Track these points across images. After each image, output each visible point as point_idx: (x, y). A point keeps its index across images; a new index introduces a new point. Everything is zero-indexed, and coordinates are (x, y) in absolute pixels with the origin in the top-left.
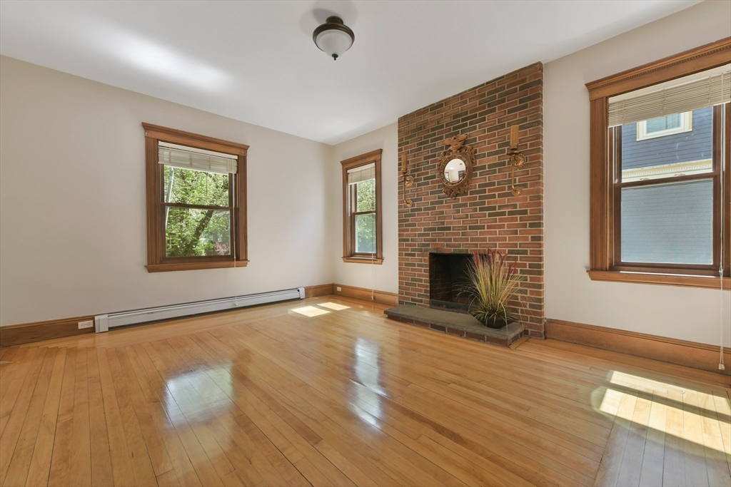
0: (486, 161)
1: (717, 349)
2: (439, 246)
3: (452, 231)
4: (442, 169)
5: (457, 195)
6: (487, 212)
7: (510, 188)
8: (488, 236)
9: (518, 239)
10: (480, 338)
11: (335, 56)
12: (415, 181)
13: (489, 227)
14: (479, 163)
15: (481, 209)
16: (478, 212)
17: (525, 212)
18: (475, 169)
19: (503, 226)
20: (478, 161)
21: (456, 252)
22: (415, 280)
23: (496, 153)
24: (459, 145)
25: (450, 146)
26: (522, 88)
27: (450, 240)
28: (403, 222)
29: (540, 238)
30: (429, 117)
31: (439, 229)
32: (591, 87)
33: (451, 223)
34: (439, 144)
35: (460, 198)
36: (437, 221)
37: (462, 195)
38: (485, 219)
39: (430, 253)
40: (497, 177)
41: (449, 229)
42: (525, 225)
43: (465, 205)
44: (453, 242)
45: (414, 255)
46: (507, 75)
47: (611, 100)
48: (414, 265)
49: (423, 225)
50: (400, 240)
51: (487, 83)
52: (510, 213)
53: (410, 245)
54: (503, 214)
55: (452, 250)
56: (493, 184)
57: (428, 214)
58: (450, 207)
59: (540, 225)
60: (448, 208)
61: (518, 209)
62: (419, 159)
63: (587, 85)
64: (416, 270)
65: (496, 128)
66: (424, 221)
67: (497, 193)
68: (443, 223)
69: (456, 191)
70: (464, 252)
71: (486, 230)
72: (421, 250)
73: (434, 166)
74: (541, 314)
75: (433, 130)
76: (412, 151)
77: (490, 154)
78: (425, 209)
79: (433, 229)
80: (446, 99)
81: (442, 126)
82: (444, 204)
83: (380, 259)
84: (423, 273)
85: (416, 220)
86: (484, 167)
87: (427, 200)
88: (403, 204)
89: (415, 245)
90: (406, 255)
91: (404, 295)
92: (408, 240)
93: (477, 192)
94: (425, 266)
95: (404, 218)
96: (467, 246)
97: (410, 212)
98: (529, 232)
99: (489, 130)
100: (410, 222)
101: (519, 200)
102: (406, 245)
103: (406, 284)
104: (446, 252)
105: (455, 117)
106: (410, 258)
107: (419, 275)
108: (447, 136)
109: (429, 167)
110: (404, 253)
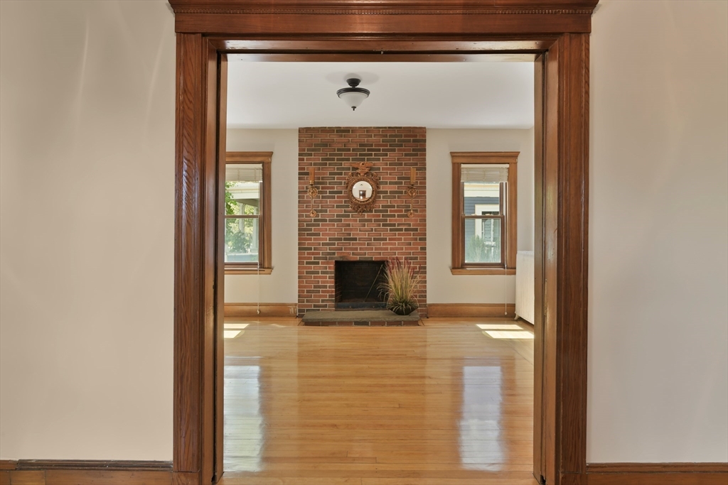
0: (388, 188)
1: (503, 305)
2: (345, 255)
3: (358, 242)
4: (349, 187)
5: (364, 211)
6: (389, 228)
7: (406, 211)
8: (389, 247)
9: (411, 249)
10: (398, 323)
11: (354, 108)
12: (320, 192)
13: (390, 239)
14: (382, 188)
15: (384, 225)
16: (381, 227)
17: (416, 230)
18: (379, 192)
19: (400, 239)
20: (381, 186)
21: (362, 260)
22: (319, 287)
23: (396, 183)
24: (367, 170)
25: (357, 169)
26: (414, 141)
27: (356, 249)
28: (305, 231)
29: (425, 249)
30: (335, 137)
31: (345, 239)
32: (454, 155)
33: (358, 234)
34: (345, 164)
35: (366, 214)
36: (343, 232)
37: (368, 212)
38: (387, 233)
39: (336, 262)
40: (396, 202)
41: (355, 239)
42: (416, 239)
43: (371, 221)
44: (359, 251)
45: (318, 263)
46: (405, 128)
47: (463, 166)
48: (318, 273)
49: (328, 235)
50: (300, 249)
51: (389, 128)
52: (406, 230)
53: (313, 254)
54: (401, 230)
55: (358, 258)
56: (394, 207)
57: (334, 225)
58: (356, 221)
59: (425, 239)
60: (354, 221)
61: (412, 227)
62: (324, 174)
63: (451, 153)
64: (320, 277)
65: (395, 164)
66: (328, 232)
67: (396, 214)
68: (350, 235)
69: (362, 207)
70: (370, 260)
71: (388, 241)
72: (326, 259)
73: (341, 183)
74: (425, 301)
75: (339, 150)
76: (315, 164)
77: (391, 183)
78: (330, 221)
79: (340, 239)
80: (354, 128)
81: (349, 150)
82: (351, 218)
83: (268, 268)
84: (328, 279)
85: (320, 230)
86: (386, 192)
87: (333, 212)
88: (304, 214)
89: (319, 254)
90: (307, 263)
91: (305, 303)
92: (311, 249)
93: (381, 211)
94: (331, 273)
95: (305, 227)
96: (372, 254)
97: (313, 222)
98: (419, 244)
99: (391, 164)
100: (313, 232)
101: (412, 221)
102: (308, 254)
103: (308, 292)
104: (352, 260)
105: (361, 145)
106: (313, 266)
107: (323, 282)
108: (353, 160)
109: (335, 183)
110: (305, 261)
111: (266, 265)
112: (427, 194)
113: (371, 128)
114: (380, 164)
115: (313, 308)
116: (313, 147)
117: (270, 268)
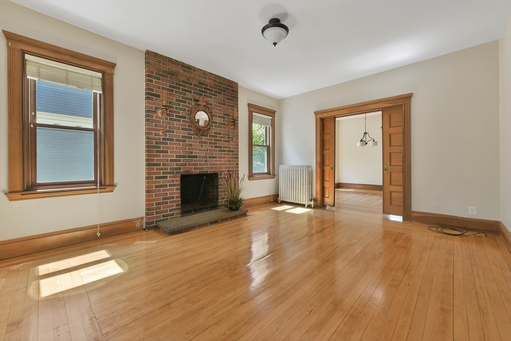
0: (218, 120)
2: (188, 169)
3: (198, 159)
4: (192, 113)
5: (203, 135)
6: (218, 149)
7: (228, 138)
8: (218, 163)
9: (231, 164)
12: (168, 115)
13: (219, 157)
14: (214, 119)
15: (215, 147)
16: (213, 148)
17: (233, 151)
18: (212, 122)
19: (225, 158)
21: (201, 173)
22: (168, 198)
23: (222, 117)
25: (198, 101)
26: (232, 90)
27: (197, 165)
28: (152, 148)
29: (238, 164)
30: (180, 70)
31: (189, 157)
32: (249, 105)
33: (198, 153)
34: (188, 95)
35: (204, 137)
36: (187, 150)
38: (217, 153)
39: (182, 176)
40: (223, 131)
41: (196, 157)
42: (233, 158)
43: (206, 143)
44: (199, 166)
45: (166, 177)
46: (227, 79)
47: (254, 113)
48: (166, 186)
50: (147, 165)
51: (218, 76)
52: (228, 151)
53: (162, 169)
54: (225, 151)
55: (198, 172)
56: (221, 134)
57: (180, 144)
58: (196, 142)
59: (238, 158)
60: (195, 142)
61: (231, 149)
62: (171, 99)
63: (248, 103)
64: (168, 190)
65: (222, 104)
66: (174, 151)
67: (222, 139)
68: (192, 153)
69: (201, 132)
70: (206, 173)
71: (217, 159)
72: (173, 173)
73: (185, 110)
76: (163, 89)
77: (219, 117)
78: (177, 140)
79: (185, 157)
80: (194, 67)
81: (191, 84)
82: (193, 139)
83: (110, 185)
84: (175, 191)
85: (168, 148)
86: (216, 123)
87: (179, 134)
88: (153, 132)
89: (167, 169)
90: (156, 178)
91: (155, 215)
92: (159, 165)
93: (213, 136)
94: (177, 185)
95: (154, 144)
96: (207, 168)
97: (161, 141)
98: (234, 161)
99: (219, 103)
100: (161, 149)
101: (231, 145)
102: (157, 169)
103: (157, 204)
104: (194, 173)
105: (200, 83)
106: (161, 180)
107: (170, 194)
108: (194, 93)
109: (181, 109)
110: (154, 176)
111: (108, 183)
112: (239, 128)
113: (206, 72)
114: (212, 101)
115: (162, 218)
116: (161, 73)
117: (113, 185)
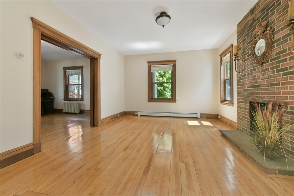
0: (281, 35)
2: (254, 98)
3: (260, 88)
4: (254, 49)
5: (262, 63)
6: (281, 73)
8: (282, 91)
11: (163, 26)
13: (282, 84)
14: (275, 38)
15: (277, 71)
16: (275, 73)
18: (273, 43)
19: (292, 83)
20: (275, 36)
22: (244, 117)
24: (263, 29)
27: (259, 93)
30: (249, 18)
31: (254, 86)
33: (260, 82)
34: (254, 32)
35: (265, 65)
36: (253, 81)
37: (266, 63)
38: (280, 78)
39: (250, 102)
40: (288, 45)
41: (259, 86)
43: (267, 69)
44: (261, 95)
45: (243, 102)
48: (243, 108)
49: (246, 84)
50: (237, 93)
53: (241, 96)
56: (285, 51)
57: (249, 77)
58: (259, 72)
62: (245, 45)
64: (244, 111)
67: (288, 57)
68: (256, 83)
71: (280, 86)
72: (246, 100)
75: (251, 25)
76: (242, 42)
77: (282, 29)
78: (248, 75)
79: (251, 87)
82: (257, 70)
83: (233, 104)
84: (247, 113)
87: (248, 69)
89: (243, 96)
91: (239, 125)
92: (241, 93)
93: (275, 59)
95: (239, 81)
97: (241, 77)
100: (241, 83)
103: (240, 119)
105: (262, 11)
106: (241, 104)
110: (239, 101)
111: (232, 102)
115: (242, 129)
116: (241, 32)
